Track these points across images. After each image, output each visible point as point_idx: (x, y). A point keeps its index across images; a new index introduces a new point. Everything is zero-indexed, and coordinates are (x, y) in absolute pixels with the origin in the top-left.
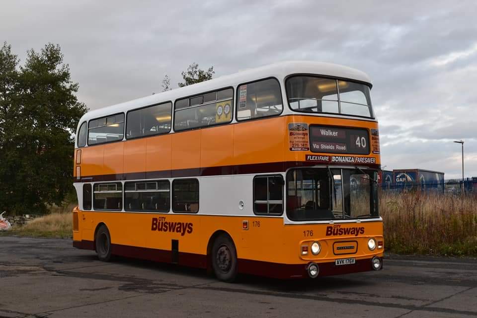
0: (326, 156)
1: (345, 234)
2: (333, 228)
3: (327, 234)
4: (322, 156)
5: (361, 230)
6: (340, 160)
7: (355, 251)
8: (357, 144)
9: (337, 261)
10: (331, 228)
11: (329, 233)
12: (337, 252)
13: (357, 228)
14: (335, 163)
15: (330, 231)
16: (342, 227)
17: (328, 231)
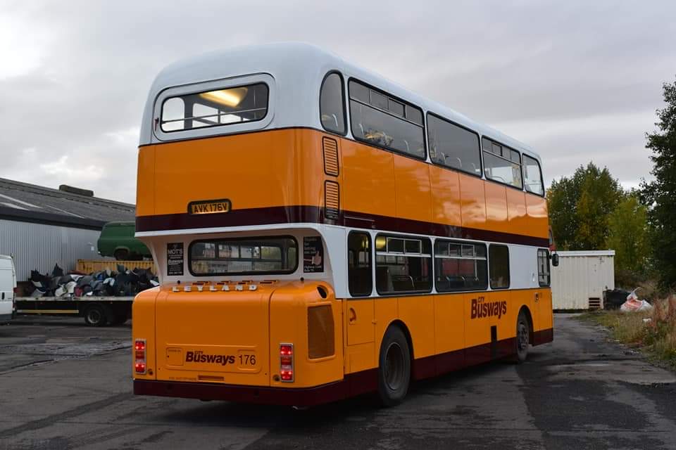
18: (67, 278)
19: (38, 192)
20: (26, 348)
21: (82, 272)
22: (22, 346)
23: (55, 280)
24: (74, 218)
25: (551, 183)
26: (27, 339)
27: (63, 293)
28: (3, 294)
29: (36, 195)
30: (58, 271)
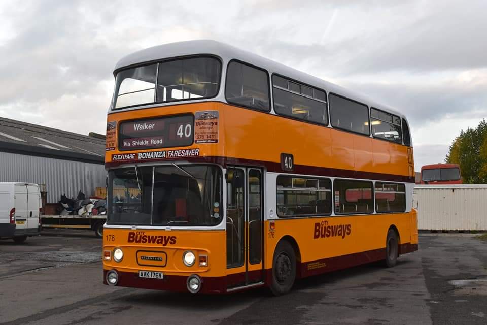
0: (132, 154)
1: (149, 242)
2: (136, 235)
3: (129, 241)
4: (128, 154)
5: (172, 239)
6: (148, 156)
7: (164, 265)
8: (178, 134)
9: (140, 272)
10: (134, 234)
11: (131, 239)
12: (141, 262)
13: (165, 237)
14: (142, 161)
15: (132, 237)
16: (147, 234)
17: (130, 237)
18: (87, 201)
19: (72, 137)
20: (41, 255)
21: (100, 197)
22: (39, 253)
23: (78, 203)
24: (96, 156)
25: (460, 133)
26: (47, 247)
27: (84, 212)
28: (31, 213)
29: (69, 139)
30: (81, 196)
